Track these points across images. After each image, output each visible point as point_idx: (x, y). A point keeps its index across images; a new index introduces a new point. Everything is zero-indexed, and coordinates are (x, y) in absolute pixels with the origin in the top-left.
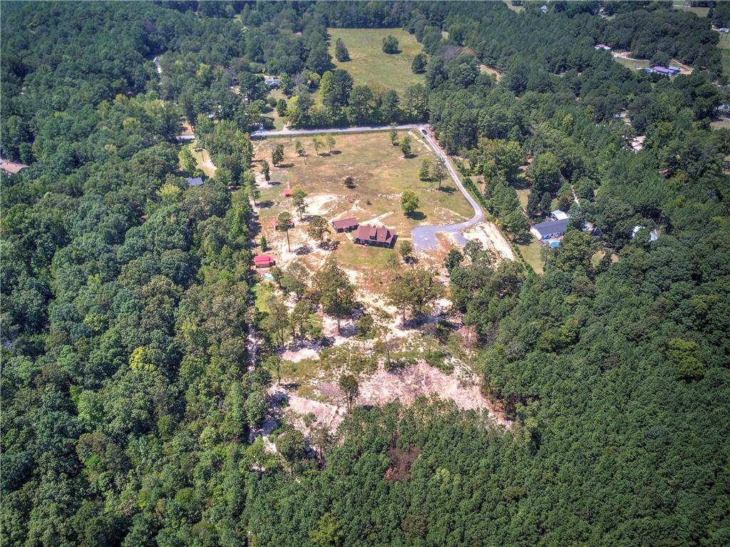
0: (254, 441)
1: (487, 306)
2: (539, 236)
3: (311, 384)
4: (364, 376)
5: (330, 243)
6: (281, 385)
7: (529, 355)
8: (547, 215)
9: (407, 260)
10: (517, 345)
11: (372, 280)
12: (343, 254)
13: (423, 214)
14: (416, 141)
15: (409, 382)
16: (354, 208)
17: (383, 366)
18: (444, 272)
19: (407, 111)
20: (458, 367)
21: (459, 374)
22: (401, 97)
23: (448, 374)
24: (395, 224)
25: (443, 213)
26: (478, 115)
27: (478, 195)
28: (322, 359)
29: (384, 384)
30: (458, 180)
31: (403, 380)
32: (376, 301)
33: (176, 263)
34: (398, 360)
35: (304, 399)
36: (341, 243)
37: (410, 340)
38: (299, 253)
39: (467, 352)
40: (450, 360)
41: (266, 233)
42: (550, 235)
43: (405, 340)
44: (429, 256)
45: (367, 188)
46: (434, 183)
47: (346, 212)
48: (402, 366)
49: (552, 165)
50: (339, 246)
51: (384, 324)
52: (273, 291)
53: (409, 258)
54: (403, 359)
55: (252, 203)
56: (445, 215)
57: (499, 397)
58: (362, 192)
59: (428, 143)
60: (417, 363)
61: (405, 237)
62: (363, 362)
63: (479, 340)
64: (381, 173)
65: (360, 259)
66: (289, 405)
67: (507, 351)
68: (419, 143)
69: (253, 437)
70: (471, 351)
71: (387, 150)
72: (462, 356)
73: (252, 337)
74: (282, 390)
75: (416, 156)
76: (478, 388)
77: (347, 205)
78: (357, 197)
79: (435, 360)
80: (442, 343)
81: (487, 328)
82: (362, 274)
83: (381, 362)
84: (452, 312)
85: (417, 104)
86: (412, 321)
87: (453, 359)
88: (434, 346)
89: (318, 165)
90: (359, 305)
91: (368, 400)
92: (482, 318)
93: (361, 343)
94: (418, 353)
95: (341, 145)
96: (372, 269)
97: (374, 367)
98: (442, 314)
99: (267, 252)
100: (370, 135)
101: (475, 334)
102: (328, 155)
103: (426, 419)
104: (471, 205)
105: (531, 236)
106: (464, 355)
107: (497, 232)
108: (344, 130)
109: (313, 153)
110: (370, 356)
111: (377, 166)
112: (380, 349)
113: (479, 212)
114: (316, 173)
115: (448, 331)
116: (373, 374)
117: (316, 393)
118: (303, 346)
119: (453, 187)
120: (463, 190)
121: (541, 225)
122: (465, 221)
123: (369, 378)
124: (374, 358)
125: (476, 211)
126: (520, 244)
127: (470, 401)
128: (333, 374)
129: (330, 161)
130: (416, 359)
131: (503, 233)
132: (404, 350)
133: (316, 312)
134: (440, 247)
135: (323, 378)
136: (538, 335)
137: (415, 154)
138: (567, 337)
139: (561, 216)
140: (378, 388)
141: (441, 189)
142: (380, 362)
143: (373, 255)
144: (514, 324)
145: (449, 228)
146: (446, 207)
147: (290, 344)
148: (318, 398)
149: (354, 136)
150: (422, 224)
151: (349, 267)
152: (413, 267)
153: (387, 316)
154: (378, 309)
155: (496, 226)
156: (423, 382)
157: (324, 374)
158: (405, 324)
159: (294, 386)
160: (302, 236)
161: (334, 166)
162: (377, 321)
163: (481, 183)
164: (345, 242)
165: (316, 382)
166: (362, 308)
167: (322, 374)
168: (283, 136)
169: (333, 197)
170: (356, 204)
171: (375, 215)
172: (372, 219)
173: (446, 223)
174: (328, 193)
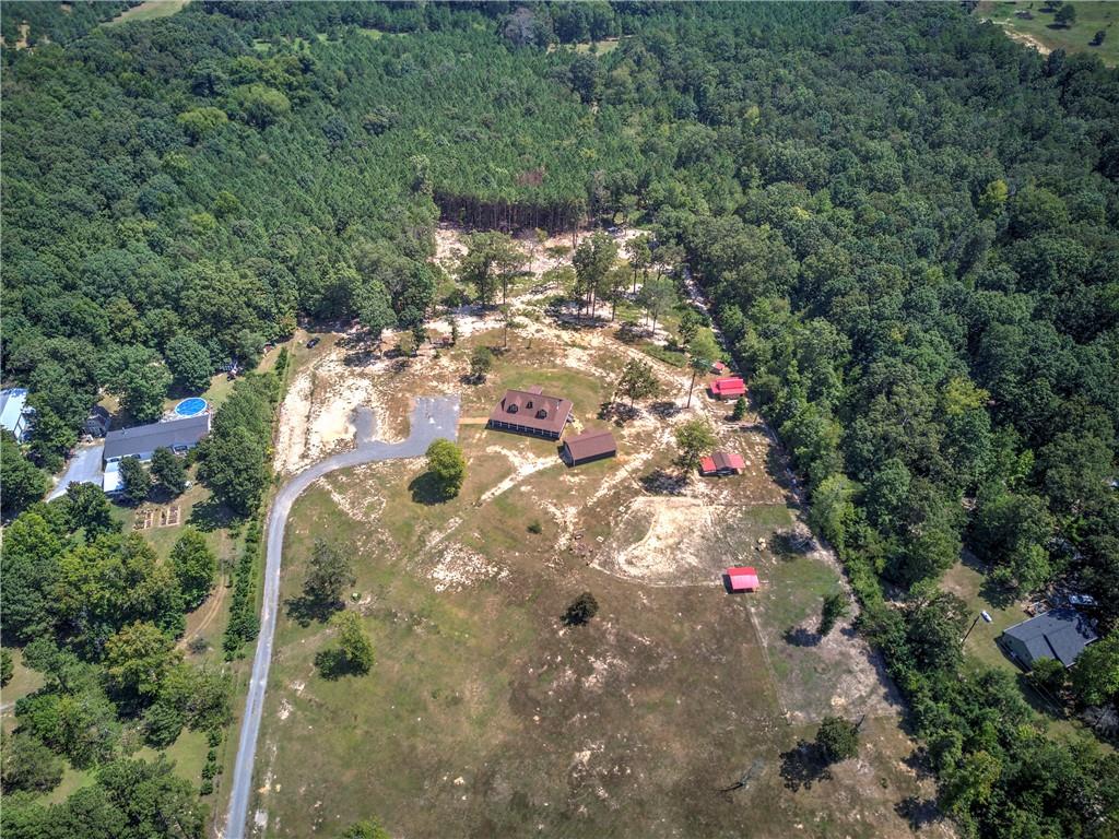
16: (571, 514)
24: (483, 460)
25: (367, 501)
36: (595, 416)
50: (599, 411)
51: (529, 307)
56: (366, 495)
61: (472, 426)
104: (286, 537)
113: (280, 511)
119: (291, 622)
120: (269, 610)
151: (579, 372)
164: (589, 416)
169: (625, 567)
170: (565, 529)
171: (523, 489)
172: (531, 476)
173: (374, 467)
174: (642, 587)
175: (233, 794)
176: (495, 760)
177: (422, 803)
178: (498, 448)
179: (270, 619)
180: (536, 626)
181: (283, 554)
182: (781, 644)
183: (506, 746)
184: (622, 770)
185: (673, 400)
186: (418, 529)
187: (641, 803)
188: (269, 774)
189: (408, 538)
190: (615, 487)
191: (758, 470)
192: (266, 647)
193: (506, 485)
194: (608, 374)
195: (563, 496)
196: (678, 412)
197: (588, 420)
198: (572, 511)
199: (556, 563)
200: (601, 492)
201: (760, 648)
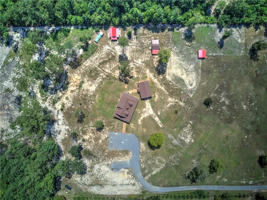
3: (16, 58)
6: (18, 43)
13: (157, 149)
17: (21, 94)
23: (10, 125)
24: (144, 126)
25: (157, 163)
28: (30, 64)
30: (209, 189)
31: (12, 103)
34: (23, 102)
36: (126, 85)
38: (121, 56)
39: (22, 139)
41: (150, 36)
44: (103, 139)
47: (167, 93)
48: (19, 104)
50: (123, 83)
51: (48, 100)
54: (23, 105)
56: (154, 163)
58: (198, 110)
60: (20, 111)
61: (127, 128)
64: (233, 131)
65: (107, 95)
73: (52, 29)
77: (178, 95)
82: (91, 94)
87: (19, 131)
96: (94, 101)
104: (167, 186)
113: (157, 189)
116: (17, 89)
117: (10, 59)
120: (193, 188)
122: (144, 176)
128: (20, 68)
130: (22, 112)
132: (29, 107)
134: (111, 149)
135: (19, 64)
142: (23, 93)
146: (165, 168)
148: (7, 61)
150: (142, 144)
151: (99, 87)
152: (93, 127)
155: (136, 195)
156: (9, 112)
159: (16, 49)
165: (17, 60)
167: (21, 63)
169: (193, 87)
170: (177, 102)
171: (159, 114)
172: (154, 111)
173: (142, 161)
174: (200, 83)
175: (245, 190)
176: (243, 128)
177: (250, 146)
178: (140, 120)
179: (196, 187)
180: (208, 115)
181: (174, 186)
182: (222, 50)
183: (240, 125)
184: (249, 98)
185: (118, 55)
186: (171, 147)
187: (256, 95)
188: (241, 182)
189: (174, 150)
190: (161, 84)
191: (156, 36)
192: (206, 187)
193: (157, 119)
194: (101, 76)
195: (163, 101)
196: (125, 55)
197: (128, 88)
198: (170, 99)
199: (189, 107)
200: (163, 89)
201: (223, 56)
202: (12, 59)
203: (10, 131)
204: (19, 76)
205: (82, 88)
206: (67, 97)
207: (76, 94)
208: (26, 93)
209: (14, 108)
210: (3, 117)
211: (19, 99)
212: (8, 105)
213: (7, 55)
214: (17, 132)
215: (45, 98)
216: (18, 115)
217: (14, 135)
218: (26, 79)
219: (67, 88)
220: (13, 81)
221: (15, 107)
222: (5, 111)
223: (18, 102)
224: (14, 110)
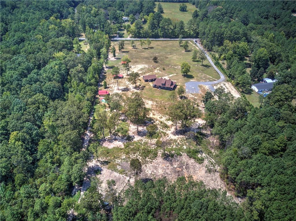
0: (75, 194)
1: (227, 124)
2: (257, 90)
3: (116, 162)
4: (148, 160)
5: (140, 87)
6: (98, 161)
7: (255, 157)
8: (261, 80)
9: (181, 97)
10: (247, 149)
11: (160, 107)
12: (146, 93)
13: (192, 76)
14: (192, 45)
15: (176, 166)
16: (156, 71)
17: (161, 155)
18: (202, 105)
19: (188, 32)
20: (206, 160)
21: (207, 164)
22: (186, 25)
23: (200, 163)
24: (177, 80)
25: (203, 76)
26: (224, 31)
27: (223, 69)
28: (126, 148)
29: (160, 166)
30: (212, 62)
31: (172, 165)
32: (161, 118)
33: (52, 88)
34: (170, 152)
35: (110, 171)
36: (146, 87)
37: (178, 141)
38: (123, 91)
39: (213, 151)
40: (202, 155)
41: (108, 80)
42: (263, 90)
43: (175, 141)
44: (194, 96)
45: (164, 63)
46: (199, 63)
47: (151, 73)
48: (172, 156)
49: (265, 55)
50: (144, 88)
51: (164, 131)
52: (105, 108)
53: (183, 96)
54: (173, 152)
55: (104, 66)
56: (204, 77)
57: (233, 181)
58: (161, 64)
59: (197, 46)
60: (181, 155)
62: (149, 152)
63: (220, 144)
64: (172, 57)
65: (155, 95)
66: (101, 174)
67: (240, 152)
68: (193, 46)
69: (75, 192)
70: (215, 151)
71: (177, 48)
72: (210, 153)
73: (89, 132)
74: (99, 164)
75: (191, 51)
76: (218, 174)
77: (152, 69)
78: (158, 66)
79: (192, 154)
80: (198, 144)
81: (227, 137)
82: (155, 103)
83: (160, 153)
84: (205, 127)
85: (194, 29)
86: (181, 130)
87: (204, 155)
88: (192, 146)
89: (141, 52)
90: (151, 119)
91: (149, 175)
92: (224, 130)
93: (149, 140)
94: (183, 149)
95: (154, 45)
96: (161, 101)
97: (155, 155)
98: (199, 128)
99: (107, 89)
100: (169, 42)
101: (218, 141)
102: (147, 49)
103: (183, 192)
105: (252, 90)
106: (211, 153)
107: (232, 87)
108: (157, 39)
109: (140, 47)
110: (153, 148)
111: (171, 54)
112: (160, 145)
113: (222, 77)
114: (139, 56)
115: (202, 138)
116: (154, 159)
117: (118, 168)
118: (115, 139)
119: (209, 65)
120: (214, 66)
121: (258, 84)
122: (215, 80)
123: (151, 162)
124: (156, 150)
125: (221, 76)
126: (246, 93)
127: (213, 182)
128: (130, 157)
129: (147, 51)
130: (181, 153)
131: (236, 87)
132: (174, 147)
133: (126, 121)
134: (200, 92)
135: (124, 159)
136: (260, 144)
137: (190, 50)
138: (279, 146)
139: (269, 81)
140: (156, 168)
141: (202, 65)
143: (163, 94)
144: (245, 136)
145: (206, 83)
146: (205, 74)
147: (109, 137)
148: (119, 171)
149: (161, 42)
150: (192, 80)
151: (149, 99)
152: (184, 101)
153: (166, 127)
154: (161, 122)
155: (232, 84)
156: (184, 167)
157: (125, 156)
158: (176, 132)
159: (106, 163)
160: (126, 83)
161: (149, 53)
162: (160, 129)
163: (224, 64)
164: (148, 87)
165: (120, 161)
166: (153, 121)
167: (124, 157)
168: (127, 40)
169: (146, 66)
173: (205, 81)
174: (144, 64)
177: (180, 54)
181: (217, 72)
202: (118, 166)
203: (207, 163)
204: (140, 158)
205: (150, 108)
206: (159, 118)
207: (156, 112)
208: (159, 150)
209: (177, 162)
210: (192, 173)
211: (167, 156)
212: (176, 168)
213: (112, 171)
214: (206, 156)
215: (162, 134)
216: (186, 157)
217: (210, 159)
218: (142, 150)
219: (151, 118)
220: (145, 163)
221: (176, 160)
222: (184, 171)
223: (170, 158)
224: (180, 162)
